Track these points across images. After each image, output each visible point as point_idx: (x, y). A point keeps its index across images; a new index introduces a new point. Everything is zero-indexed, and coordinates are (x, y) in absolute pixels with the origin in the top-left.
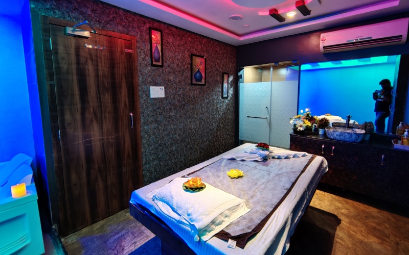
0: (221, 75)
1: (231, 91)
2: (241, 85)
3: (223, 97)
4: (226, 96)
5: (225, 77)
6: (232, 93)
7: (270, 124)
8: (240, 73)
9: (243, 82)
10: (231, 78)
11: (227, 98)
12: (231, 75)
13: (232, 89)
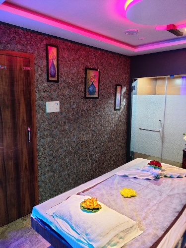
0: (115, 87)
1: (124, 103)
2: (134, 97)
3: (115, 109)
4: (119, 108)
5: (119, 88)
6: (124, 104)
7: (163, 138)
8: (133, 85)
9: (136, 94)
10: (124, 90)
11: (119, 110)
12: (124, 86)
13: (125, 100)
